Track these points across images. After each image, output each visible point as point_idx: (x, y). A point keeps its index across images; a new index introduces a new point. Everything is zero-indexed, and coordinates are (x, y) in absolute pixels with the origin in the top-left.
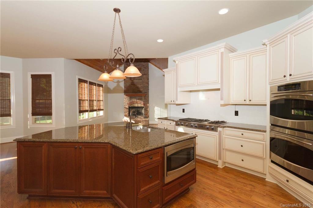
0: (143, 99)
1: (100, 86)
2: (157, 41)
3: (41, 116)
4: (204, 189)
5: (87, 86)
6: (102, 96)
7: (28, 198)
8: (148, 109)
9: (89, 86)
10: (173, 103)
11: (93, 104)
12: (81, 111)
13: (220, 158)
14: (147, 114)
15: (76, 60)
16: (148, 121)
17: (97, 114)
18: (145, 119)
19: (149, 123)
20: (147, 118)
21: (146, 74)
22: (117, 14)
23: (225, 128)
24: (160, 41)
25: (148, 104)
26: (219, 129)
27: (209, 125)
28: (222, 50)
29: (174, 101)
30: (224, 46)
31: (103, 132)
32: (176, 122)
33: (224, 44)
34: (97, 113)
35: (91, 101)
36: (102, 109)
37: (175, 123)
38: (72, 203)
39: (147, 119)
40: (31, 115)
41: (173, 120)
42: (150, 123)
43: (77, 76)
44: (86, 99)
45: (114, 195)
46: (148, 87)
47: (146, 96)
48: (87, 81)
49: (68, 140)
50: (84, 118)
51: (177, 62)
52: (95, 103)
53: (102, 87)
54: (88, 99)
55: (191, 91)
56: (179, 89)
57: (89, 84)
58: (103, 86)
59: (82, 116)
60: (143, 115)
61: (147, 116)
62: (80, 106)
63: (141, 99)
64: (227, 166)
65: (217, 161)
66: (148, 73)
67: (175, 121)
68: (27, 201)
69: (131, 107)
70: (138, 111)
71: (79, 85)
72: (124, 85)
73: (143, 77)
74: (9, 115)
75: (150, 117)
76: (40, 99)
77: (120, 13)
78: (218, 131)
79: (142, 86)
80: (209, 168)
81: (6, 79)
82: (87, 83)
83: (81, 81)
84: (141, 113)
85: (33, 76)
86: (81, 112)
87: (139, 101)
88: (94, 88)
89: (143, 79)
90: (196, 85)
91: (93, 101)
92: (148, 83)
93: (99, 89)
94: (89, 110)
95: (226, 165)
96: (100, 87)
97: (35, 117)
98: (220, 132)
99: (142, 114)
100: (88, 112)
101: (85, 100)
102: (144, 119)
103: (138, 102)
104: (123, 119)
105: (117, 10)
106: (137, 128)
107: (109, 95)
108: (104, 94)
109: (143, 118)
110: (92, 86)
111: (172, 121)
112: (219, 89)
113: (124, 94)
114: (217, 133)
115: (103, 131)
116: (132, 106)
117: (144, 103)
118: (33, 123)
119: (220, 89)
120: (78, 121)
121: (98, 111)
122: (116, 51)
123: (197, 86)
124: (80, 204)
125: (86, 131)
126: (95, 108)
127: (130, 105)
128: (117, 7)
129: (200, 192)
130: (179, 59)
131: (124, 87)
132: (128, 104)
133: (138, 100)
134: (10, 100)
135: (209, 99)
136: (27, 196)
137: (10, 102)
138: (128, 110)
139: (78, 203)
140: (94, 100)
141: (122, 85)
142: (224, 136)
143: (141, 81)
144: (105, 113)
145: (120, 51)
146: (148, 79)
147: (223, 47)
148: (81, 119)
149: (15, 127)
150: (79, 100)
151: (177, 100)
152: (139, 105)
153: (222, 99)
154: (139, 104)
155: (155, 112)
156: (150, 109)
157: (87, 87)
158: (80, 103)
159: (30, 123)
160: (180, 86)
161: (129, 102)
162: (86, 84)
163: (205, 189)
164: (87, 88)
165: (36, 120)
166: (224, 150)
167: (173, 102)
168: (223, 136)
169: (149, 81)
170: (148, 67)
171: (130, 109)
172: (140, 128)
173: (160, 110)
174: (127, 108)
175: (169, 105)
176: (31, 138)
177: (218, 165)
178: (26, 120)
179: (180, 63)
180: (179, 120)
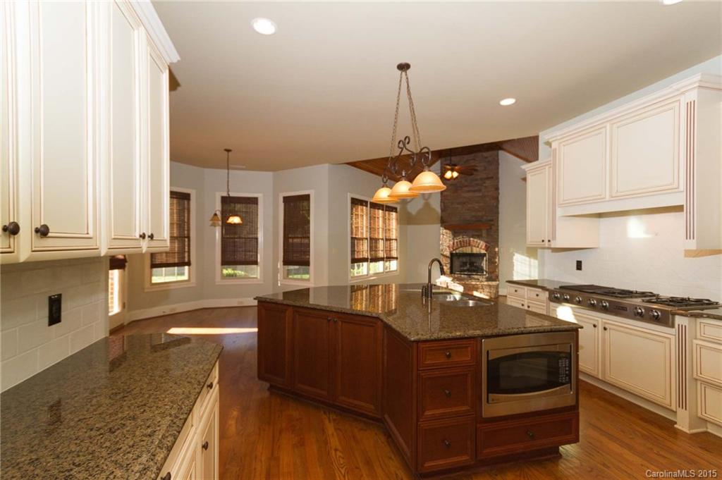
0: (484, 235)
1: (390, 209)
2: (499, 104)
3: (297, 267)
4: (604, 465)
5: (367, 210)
6: (396, 230)
7: (268, 389)
8: (497, 260)
9: (370, 211)
10: (547, 246)
11: (376, 247)
12: (355, 259)
13: (682, 403)
14: (493, 272)
15: (348, 164)
16: (497, 287)
17: (385, 268)
18: (490, 283)
19: (498, 292)
20: (495, 280)
21: (492, 178)
22: (404, 73)
23: (699, 320)
24: (508, 102)
25: (498, 247)
26: (679, 320)
27: (645, 308)
28: (693, 96)
29: (549, 241)
30: (697, 84)
31: (396, 306)
32: (551, 292)
33: (697, 77)
34: (384, 265)
35: (373, 241)
36: (396, 256)
37: (547, 294)
38: (322, 412)
39: (494, 283)
40: (282, 263)
41: (543, 288)
42: (500, 294)
43: (349, 194)
44: (365, 236)
45: (386, 416)
46: (497, 207)
47: (491, 228)
48: (366, 202)
49: (318, 305)
50: (361, 274)
51: (554, 145)
52: (381, 244)
53: (396, 212)
54: (368, 237)
55: (600, 215)
56: (559, 212)
57: (371, 207)
58: (398, 210)
59: (356, 270)
60: (485, 273)
61: (493, 276)
62: (353, 252)
63: (479, 237)
64: (709, 433)
65: (675, 410)
66: (498, 173)
67: (547, 290)
68: (267, 394)
69: (456, 253)
70: (472, 264)
71: (352, 209)
72: (441, 206)
73: (484, 185)
74: (256, 263)
75: (500, 278)
76: (295, 238)
77: (408, 71)
78: (676, 326)
79: (481, 204)
80: (640, 422)
81: (254, 205)
82: (367, 206)
83: (356, 202)
84: (478, 268)
85: (286, 199)
86: (354, 261)
87: (476, 240)
88: (381, 215)
89: (483, 190)
90: (607, 198)
91: (377, 240)
92: (497, 199)
93: (389, 214)
94: (370, 258)
95: (709, 430)
96: (392, 211)
97: (287, 267)
98: (682, 329)
99: (482, 270)
100: (368, 261)
101: (362, 239)
102: (486, 283)
103: (472, 243)
104: (437, 281)
105: (404, 67)
106: (447, 298)
107: (410, 228)
108: (399, 226)
109: (484, 280)
110: (376, 210)
111: (540, 290)
112: (679, 209)
113: (440, 225)
114: (673, 331)
115: (396, 302)
116: (457, 251)
117: (486, 245)
118: (284, 278)
119: (683, 206)
120: (350, 278)
121: (387, 261)
122: (401, 145)
123: (609, 201)
124: (335, 417)
125: (364, 299)
126: (381, 254)
127: (454, 250)
128: (403, 61)
129: (589, 469)
130: (559, 138)
131: (441, 209)
132: (449, 247)
133: (472, 239)
134: (257, 239)
135: (656, 235)
136: (267, 385)
137: (257, 242)
138: (449, 261)
139: (331, 416)
140: (379, 239)
141: (436, 205)
142: (696, 342)
143: (478, 194)
144: (400, 266)
145: (408, 143)
146: (497, 189)
147: (695, 88)
148: (356, 275)
149: (262, 282)
150: (352, 238)
151: (554, 238)
152: (475, 250)
153: (689, 235)
154: (474, 248)
155: (515, 268)
156: (501, 261)
157: (367, 213)
158: (353, 246)
159: (280, 276)
160: (561, 203)
161: (451, 243)
162: (364, 207)
163: (608, 467)
164: (367, 215)
165: (289, 272)
166: (699, 383)
167: (547, 244)
168: (692, 342)
169: (499, 194)
170: (498, 159)
171: (454, 259)
172: (455, 298)
173: (530, 262)
174: (447, 257)
175: (539, 251)
176: (281, 298)
177: (676, 423)
178: (276, 271)
179: (564, 146)
180: (561, 287)
